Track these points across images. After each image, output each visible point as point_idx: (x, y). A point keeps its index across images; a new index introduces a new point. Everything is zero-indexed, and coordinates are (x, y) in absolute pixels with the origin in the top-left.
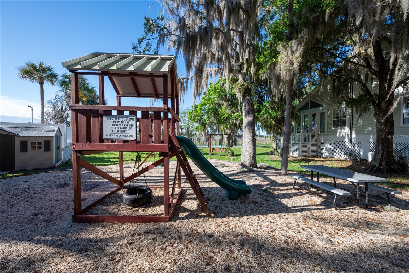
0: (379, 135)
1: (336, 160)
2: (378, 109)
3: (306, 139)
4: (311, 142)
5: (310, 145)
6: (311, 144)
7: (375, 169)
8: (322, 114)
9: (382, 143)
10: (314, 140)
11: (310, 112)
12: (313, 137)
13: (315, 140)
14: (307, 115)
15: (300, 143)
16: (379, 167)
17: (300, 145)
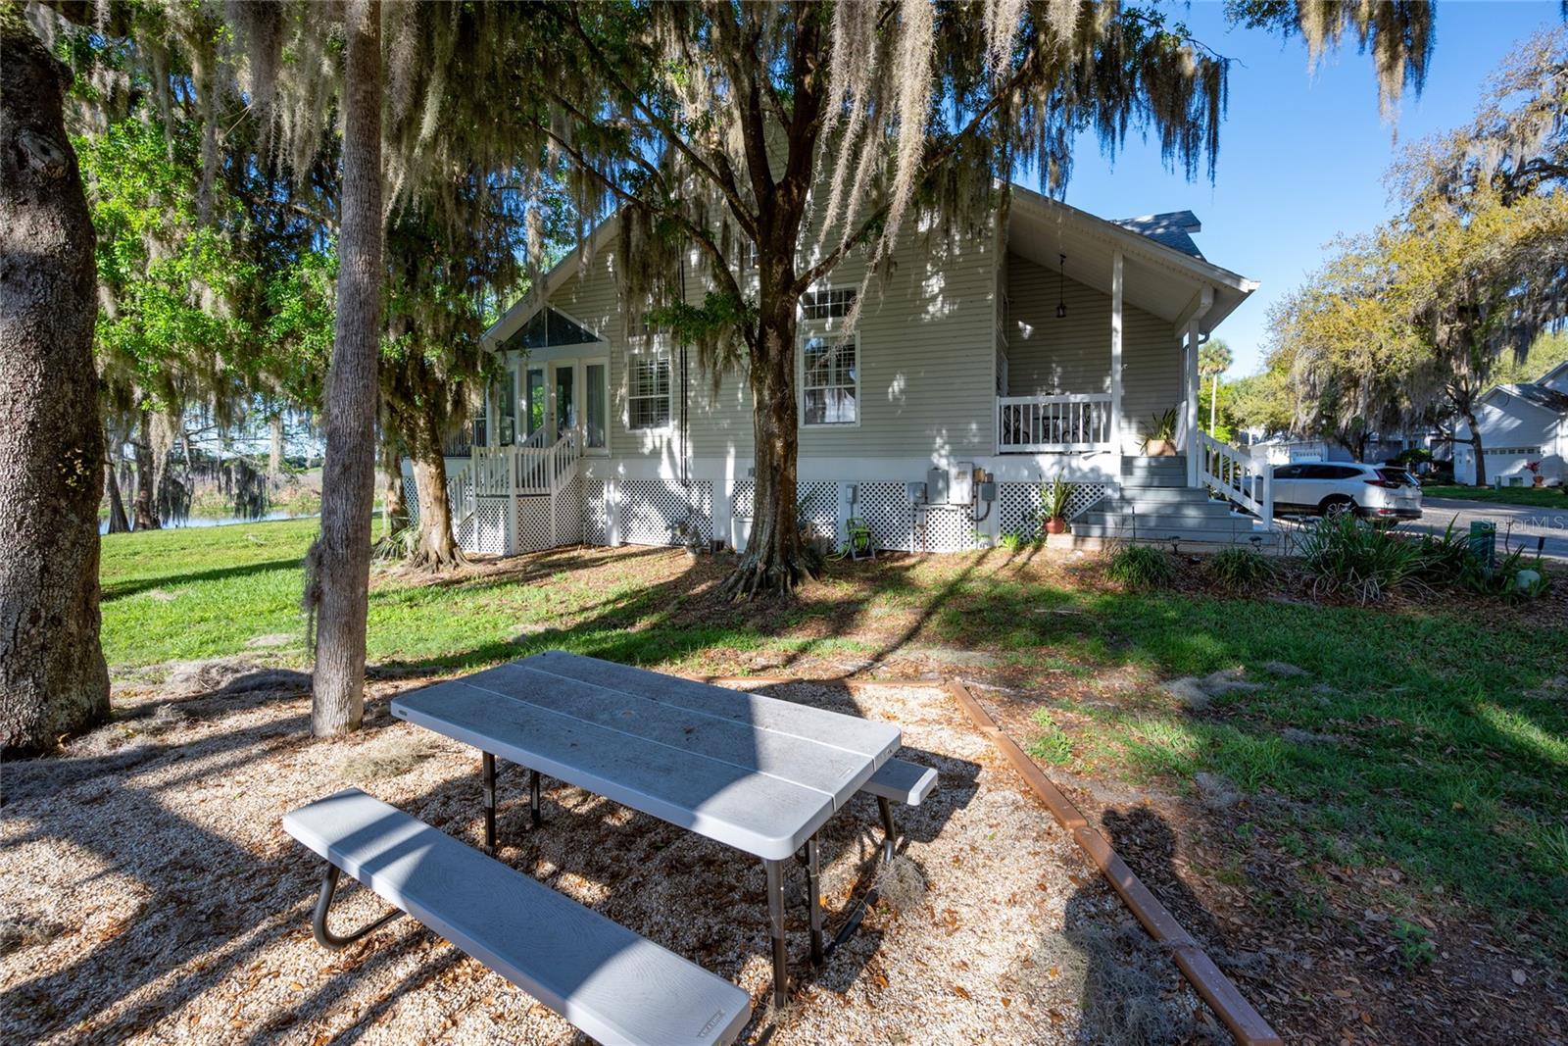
0: (764, 457)
1: (644, 554)
2: (760, 360)
3: (538, 476)
4: (556, 487)
5: (553, 497)
6: (555, 493)
7: (756, 579)
8: (594, 373)
9: (773, 486)
10: (568, 476)
11: (547, 358)
12: (561, 463)
13: (569, 479)
14: (539, 372)
15: (512, 491)
16: (766, 570)
17: (513, 502)
